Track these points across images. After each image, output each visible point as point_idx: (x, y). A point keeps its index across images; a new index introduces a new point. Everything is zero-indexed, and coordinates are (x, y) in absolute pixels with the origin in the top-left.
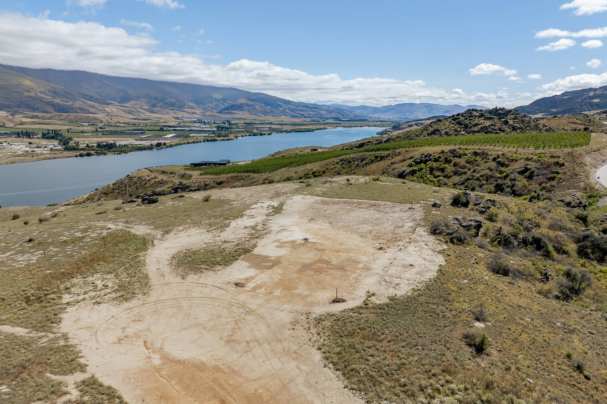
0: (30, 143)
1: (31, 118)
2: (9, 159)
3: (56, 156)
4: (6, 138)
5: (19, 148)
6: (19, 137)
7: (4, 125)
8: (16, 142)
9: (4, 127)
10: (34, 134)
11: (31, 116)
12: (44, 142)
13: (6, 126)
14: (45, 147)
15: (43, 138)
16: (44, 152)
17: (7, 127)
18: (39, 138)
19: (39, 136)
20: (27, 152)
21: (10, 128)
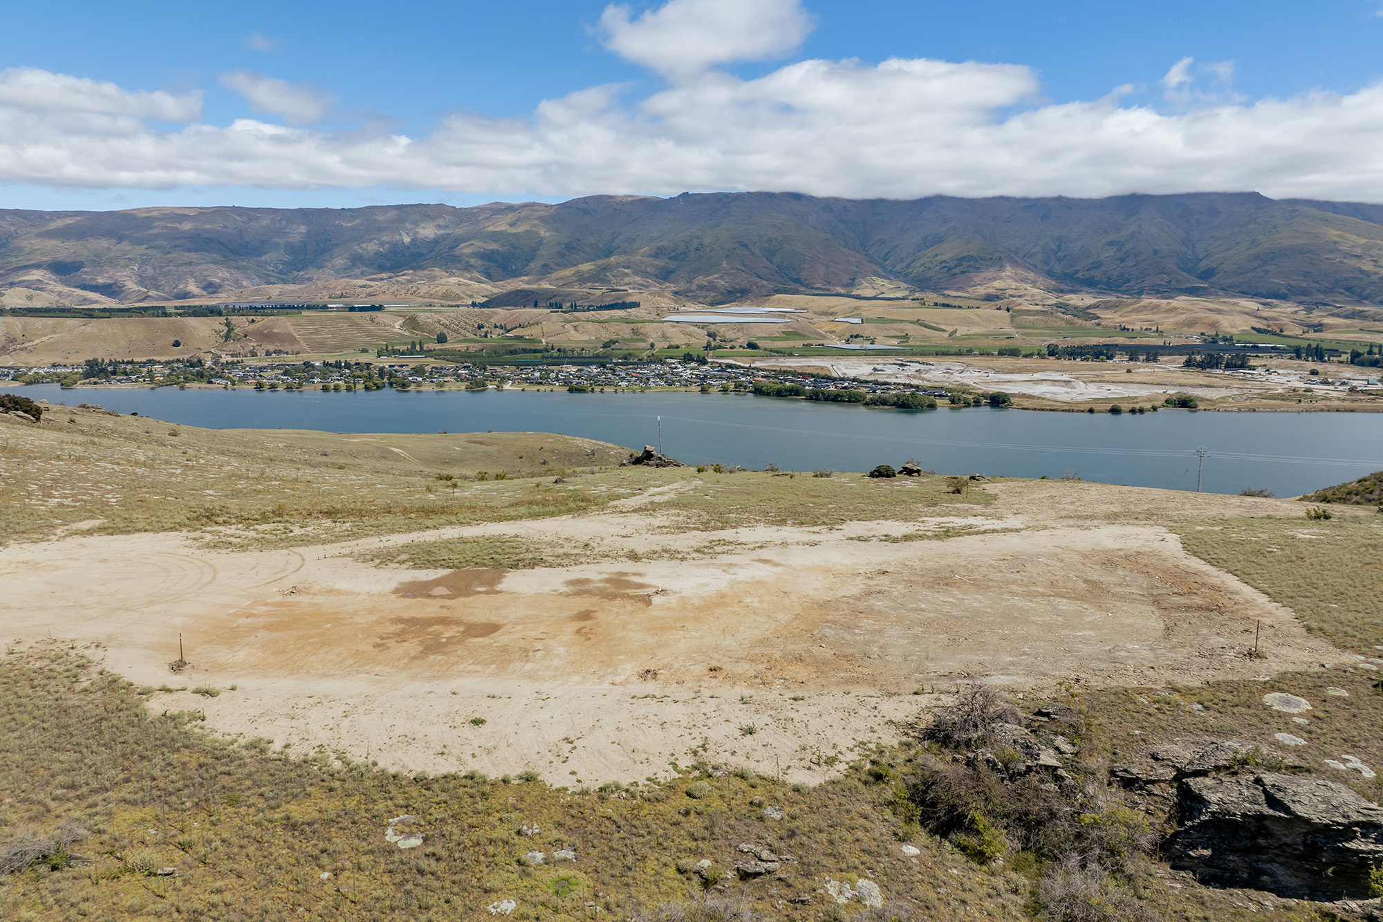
0: (1314, 373)
1: (1347, 317)
2: (1248, 403)
3: (1356, 405)
4: (1271, 357)
5: (1284, 380)
6: (1299, 357)
7: (1281, 331)
8: (1286, 368)
9: (1279, 335)
10: (1334, 352)
11: (1348, 313)
12: (1348, 372)
13: (1285, 333)
14: (1343, 384)
15: (1352, 362)
16: (1334, 394)
17: (1284, 336)
18: (1342, 362)
19: (1344, 358)
20: (1294, 390)
21: (1290, 337)
